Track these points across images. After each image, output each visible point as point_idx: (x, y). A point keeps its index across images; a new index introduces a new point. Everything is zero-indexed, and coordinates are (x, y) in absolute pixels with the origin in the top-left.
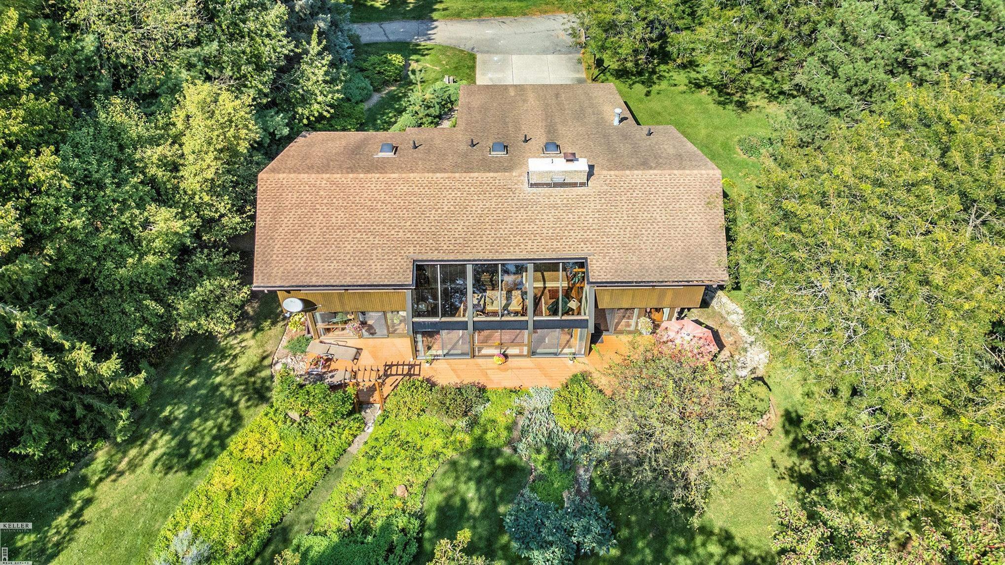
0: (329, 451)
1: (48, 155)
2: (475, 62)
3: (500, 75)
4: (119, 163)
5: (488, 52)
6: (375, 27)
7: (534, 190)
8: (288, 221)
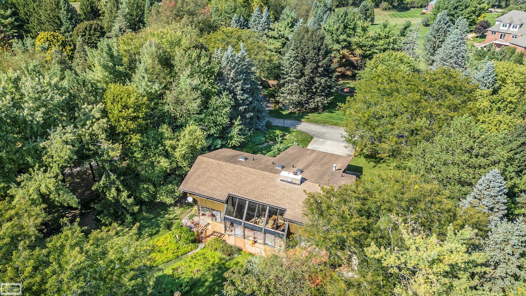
0: (182, 251)
1: (138, 136)
2: (311, 140)
3: (318, 146)
4: (159, 143)
5: (319, 137)
6: (282, 120)
7: (281, 182)
8: (199, 172)
